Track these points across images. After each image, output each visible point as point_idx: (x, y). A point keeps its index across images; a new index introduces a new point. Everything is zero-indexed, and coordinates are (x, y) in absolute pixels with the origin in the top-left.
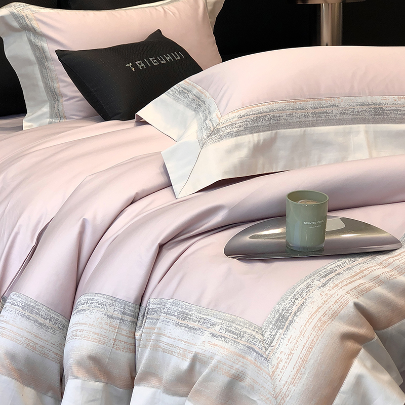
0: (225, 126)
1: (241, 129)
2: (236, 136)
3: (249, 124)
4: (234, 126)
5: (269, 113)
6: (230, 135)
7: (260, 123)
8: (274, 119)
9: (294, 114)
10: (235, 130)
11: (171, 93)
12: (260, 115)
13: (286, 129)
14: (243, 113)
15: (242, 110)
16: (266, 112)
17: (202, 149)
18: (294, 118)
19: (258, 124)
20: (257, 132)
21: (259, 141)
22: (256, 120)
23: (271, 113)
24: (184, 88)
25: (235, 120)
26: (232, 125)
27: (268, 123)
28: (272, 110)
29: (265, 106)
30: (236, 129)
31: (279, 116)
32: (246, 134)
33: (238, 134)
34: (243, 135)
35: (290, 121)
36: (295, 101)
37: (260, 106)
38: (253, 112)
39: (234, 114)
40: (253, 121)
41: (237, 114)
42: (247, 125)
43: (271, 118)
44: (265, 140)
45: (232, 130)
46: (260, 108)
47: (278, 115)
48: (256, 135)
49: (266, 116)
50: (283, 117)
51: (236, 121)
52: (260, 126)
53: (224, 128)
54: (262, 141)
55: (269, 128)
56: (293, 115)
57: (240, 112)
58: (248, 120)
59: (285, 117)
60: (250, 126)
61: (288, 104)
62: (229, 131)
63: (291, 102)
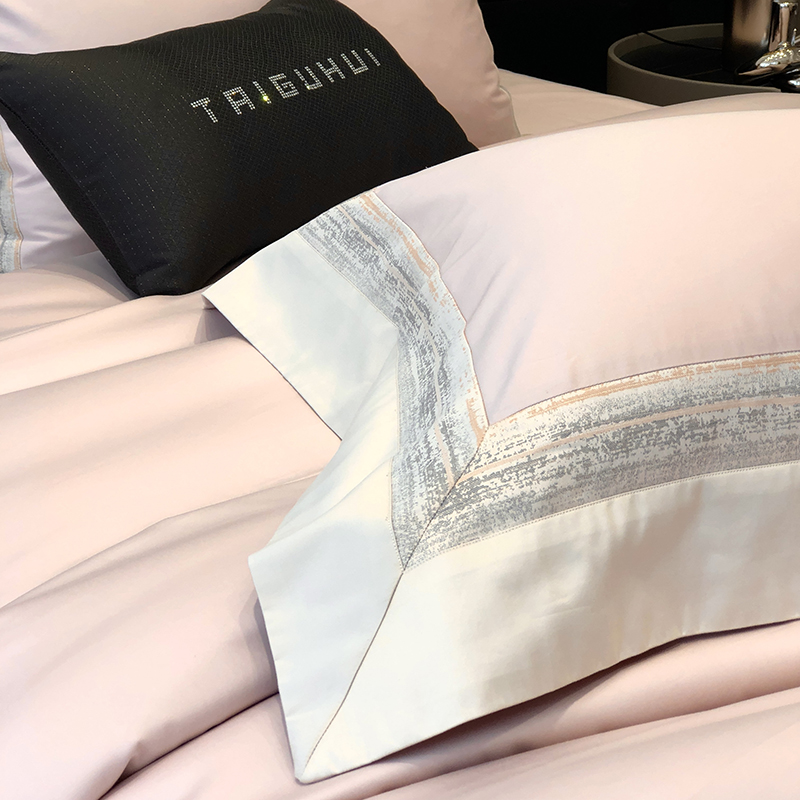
0: (499, 468)
1: (566, 481)
2: (543, 513)
3: (594, 459)
4: (538, 471)
5: (675, 414)
6: (521, 509)
7: (638, 455)
8: (692, 436)
9: (769, 411)
10: (539, 488)
11: (321, 233)
12: (640, 422)
13: (738, 467)
14: (571, 412)
15: (571, 400)
16: (663, 409)
17: (405, 566)
18: (770, 425)
19: (632, 460)
20: (624, 490)
21: (631, 527)
22: (623, 444)
23: (681, 412)
24: (362, 227)
25: (540, 443)
26: (529, 465)
27: (669, 451)
28: (686, 401)
29: (660, 385)
30: (545, 484)
31: (713, 423)
32: (582, 502)
33: (551, 503)
34: (571, 505)
35: (753, 437)
36: (775, 361)
37: (640, 384)
38: (615, 412)
39: (541, 419)
40: (612, 446)
41: (548, 420)
42: (587, 464)
43: (680, 433)
44: (655, 521)
45: (527, 489)
46: (641, 390)
47: (707, 418)
48: (620, 501)
49: (662, 423)
50: (728, 426)
51: (544, 449)
52: (636, 465)
53: (497, 480)
54: (642, 526)
55: (673, 469)
56: (763, 413)
57: (561, 409)
58: (593, 443)
59: (733, 424)
60: (597, 467)
61: (747, 371)
62: (517, 492)
63: (759, 363)
